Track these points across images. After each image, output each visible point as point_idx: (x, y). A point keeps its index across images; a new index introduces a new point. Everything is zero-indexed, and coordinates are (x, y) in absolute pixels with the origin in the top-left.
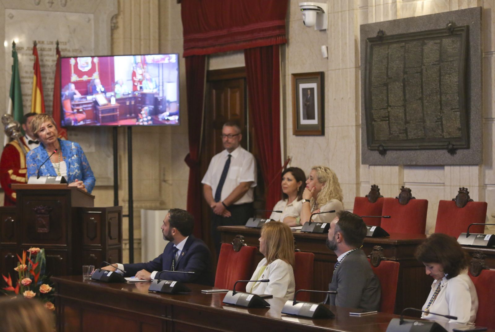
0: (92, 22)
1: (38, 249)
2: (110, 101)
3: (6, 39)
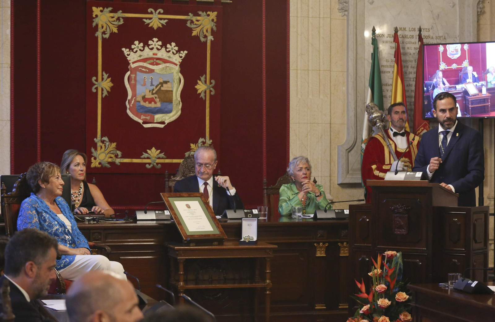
0: (457, 7)
1: (395, 252)
2: (480, 91)
3: (366, 26)
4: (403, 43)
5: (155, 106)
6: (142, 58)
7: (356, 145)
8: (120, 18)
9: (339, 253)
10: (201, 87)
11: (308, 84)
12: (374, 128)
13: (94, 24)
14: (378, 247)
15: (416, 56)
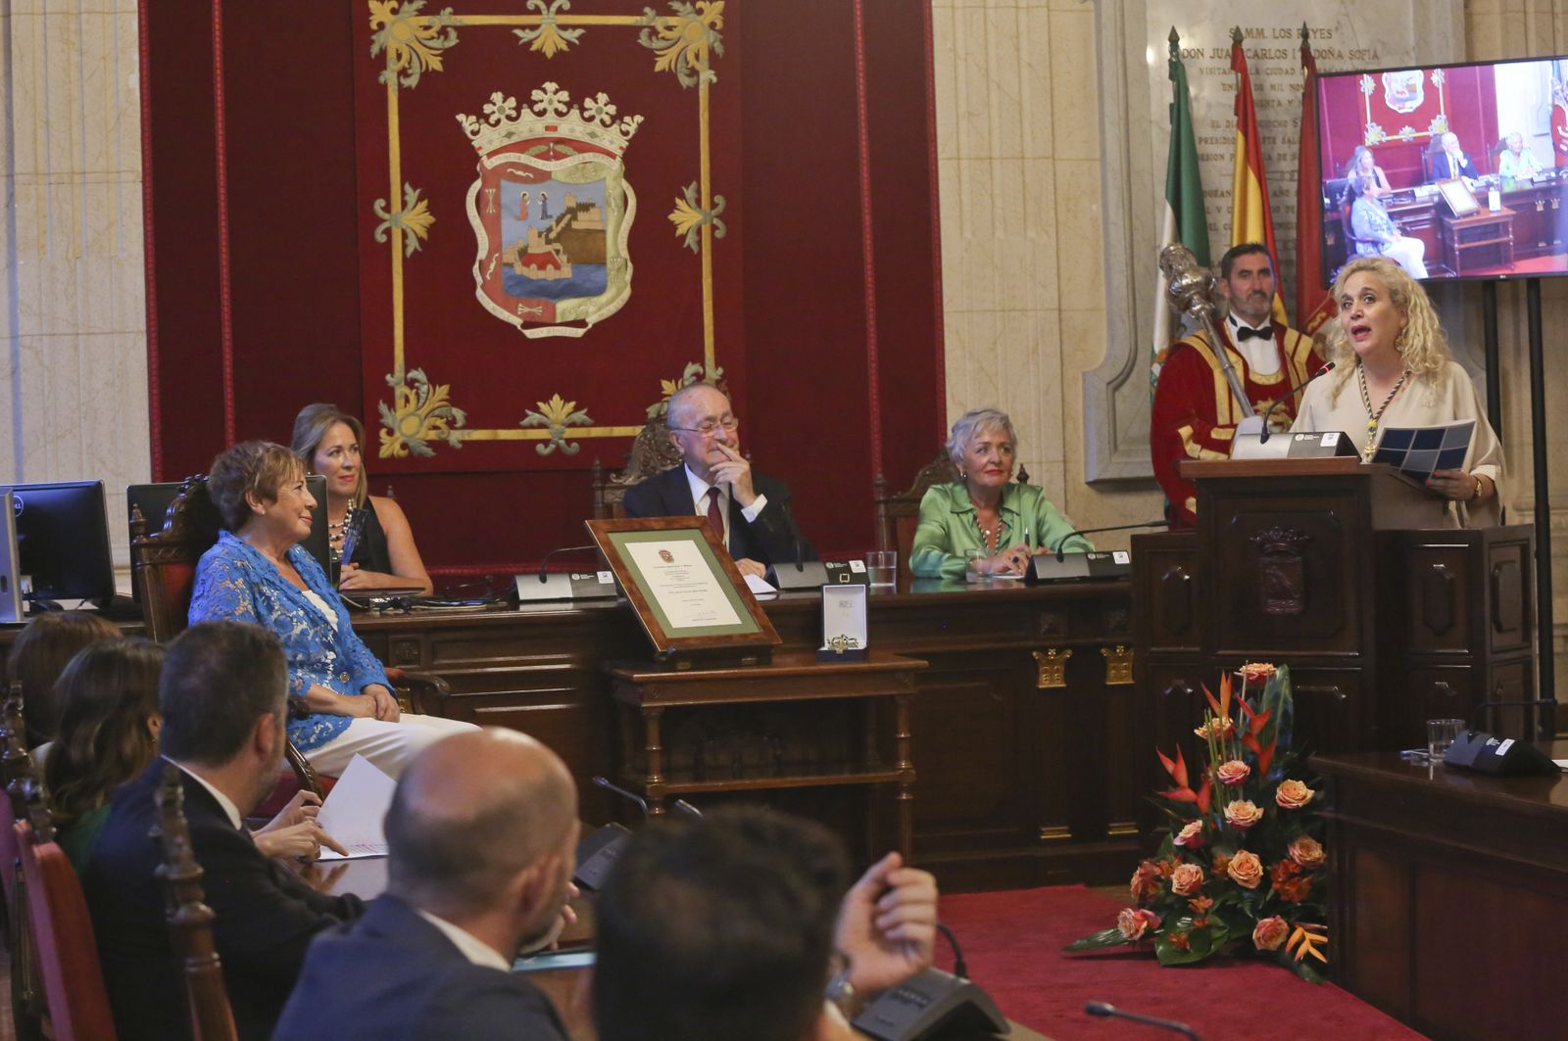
1: (1268, 667)
2: (1484, 201)
3: (1149, 27)
4: (1257, 72)
5: (557, 277)
6: (514, 139)
7: (1136, 369)
8: (449, 29)
9: (1104, 675)
10: (686, 217)
11: (992, 197)
12: (1185, 318)
13: (375, 50)
14: (1221, 652)
15: (1299, 111)
